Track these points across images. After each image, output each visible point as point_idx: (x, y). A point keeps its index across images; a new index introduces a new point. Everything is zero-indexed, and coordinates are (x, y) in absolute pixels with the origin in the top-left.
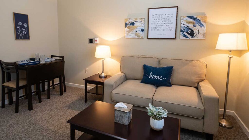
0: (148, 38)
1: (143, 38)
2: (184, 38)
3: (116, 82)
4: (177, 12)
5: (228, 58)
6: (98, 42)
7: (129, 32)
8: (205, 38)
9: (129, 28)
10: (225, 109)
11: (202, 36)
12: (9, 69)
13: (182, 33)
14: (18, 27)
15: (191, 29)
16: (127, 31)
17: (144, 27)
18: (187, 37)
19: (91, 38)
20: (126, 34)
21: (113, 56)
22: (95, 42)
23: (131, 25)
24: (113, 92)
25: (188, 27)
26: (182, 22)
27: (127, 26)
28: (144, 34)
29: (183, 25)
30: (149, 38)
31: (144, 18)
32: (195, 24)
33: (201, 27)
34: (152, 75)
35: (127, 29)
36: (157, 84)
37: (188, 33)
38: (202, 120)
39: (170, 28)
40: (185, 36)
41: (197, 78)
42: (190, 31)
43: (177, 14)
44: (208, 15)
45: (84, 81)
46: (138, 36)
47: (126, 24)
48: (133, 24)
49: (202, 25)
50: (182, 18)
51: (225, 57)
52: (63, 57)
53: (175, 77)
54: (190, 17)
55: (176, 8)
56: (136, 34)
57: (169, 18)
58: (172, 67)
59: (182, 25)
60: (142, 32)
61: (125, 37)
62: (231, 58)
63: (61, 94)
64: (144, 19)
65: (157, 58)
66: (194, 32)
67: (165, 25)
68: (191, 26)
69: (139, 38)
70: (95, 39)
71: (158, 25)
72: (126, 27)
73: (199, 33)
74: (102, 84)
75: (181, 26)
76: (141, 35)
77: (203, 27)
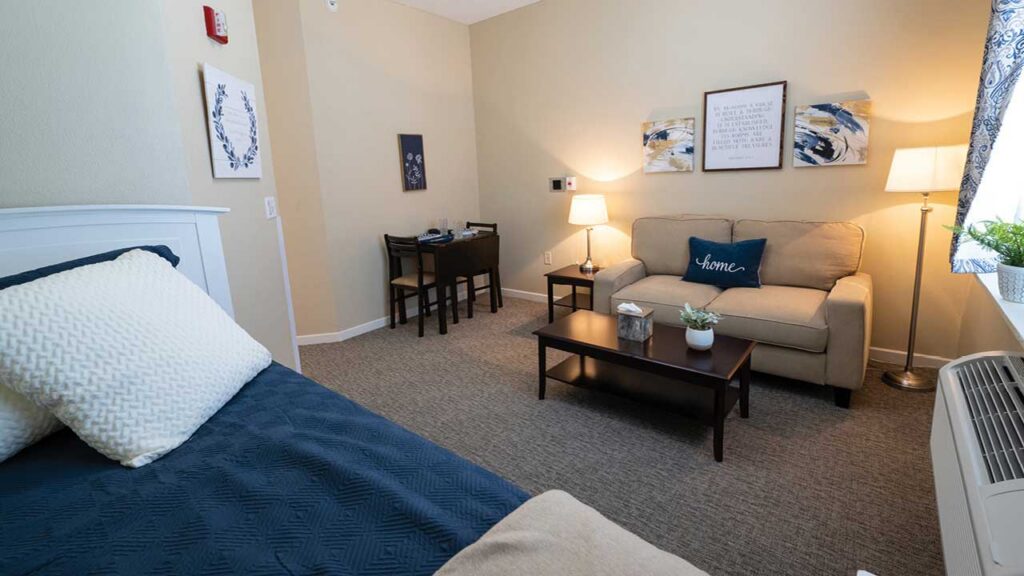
0: (704, 170)
1: (691, 169)
2: (805, 164)
3: (621, 277)
4: (784, 96)
5: (920, 214)
6: (574, 187)
7: (653, 157)
8: (865, 162)
9: (653, 146)
10: (910, 351)
11: (858, 157)
12: (397, 251)
13: (798, 150)
14: (407, 165)
15: (825, 141)
16: (649, 155)
17: (694, 141)
18: (814, 162)
19: (557, 177)
20: (645, 164)
21: (613, 219)
22: (568, 187)
23: (657, 138)
24: (613, 296)
25: (815, 133)
26: (797, 123)
27: (649, 142)
28: (693, 159)
29: (803, 130)
30: (706, 168)
31: (694, 119)
32: (836, 124)
33: (853, 131)
34: (711, 261)
35: (648, 150)
36: (723, 282)
37: (816, 151)
38: (824, 356)
39: (766, 141)
40: (807, 159)
41: (832, 268)
42: (823, 145)
43: (784, 101)
44: (874, 97)
45: (546, 278)
46: (679, 167)
47: (646, 137)
48: (663, 135)
49: (856, 126)
50: (798, 110)
51: (914, 210)
52: (494, 226)
53: (772, 265)
54: (822, 107)
55: (781, 86)
56: (673, 162)
57: (761, 113)
58: (763, 241)
59: (797, 129)
60: (688, 157)
61: (642, 169)
62: (929, 215)
63: (494, 310)
64: (692, 122)
65: (727, 220)
66: (834, 148)
67: (751, 132)
68: (823, 130)
69: (680, 170)
70: (568, 180)
71: (730, 134)
72: (645, 145)
73: (847, 148)
74: (589, 284)
75: (795, 133)
76: (686, 164)
77: (858, 133)
